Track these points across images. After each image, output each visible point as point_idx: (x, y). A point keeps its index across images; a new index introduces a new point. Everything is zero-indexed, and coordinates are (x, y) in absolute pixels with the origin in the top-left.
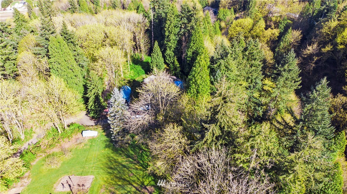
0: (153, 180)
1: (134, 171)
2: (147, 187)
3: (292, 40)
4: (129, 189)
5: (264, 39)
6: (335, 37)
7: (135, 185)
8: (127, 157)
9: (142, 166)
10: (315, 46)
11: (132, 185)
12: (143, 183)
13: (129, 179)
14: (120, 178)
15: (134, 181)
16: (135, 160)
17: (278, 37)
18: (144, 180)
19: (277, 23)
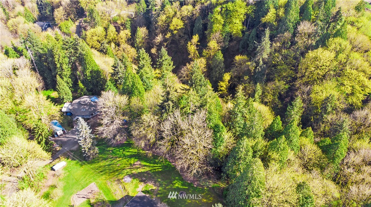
0: (135, 159)
1: (118, 163)
2: (135, 164)
3: (143, 35)
4: (126, 172)
5: (122, 40)
6: (169, 26)
7: (127, 168)
8: (105, 160)
9: (120, 157)
10: (160, 35)
11: (125, 169)
12: (131, 164)
13: (120, 168)
14: (114, 171)
15: (124, 167)
16: (113, 158)
17: (131, 35)
18: (130, 162)
19: (123, 24)
